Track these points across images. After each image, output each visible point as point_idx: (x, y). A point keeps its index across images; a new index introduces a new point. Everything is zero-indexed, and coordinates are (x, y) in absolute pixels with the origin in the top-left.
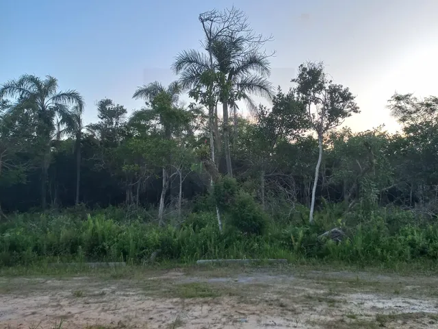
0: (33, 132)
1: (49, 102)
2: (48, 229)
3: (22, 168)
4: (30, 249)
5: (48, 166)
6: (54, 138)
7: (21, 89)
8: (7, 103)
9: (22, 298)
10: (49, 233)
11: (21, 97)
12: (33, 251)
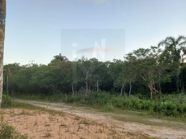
0: (172, 60)
1: (178, 47)
2: (183, 102)
3: (168, 76)
4: (176, 110)
5: (179, 74)
6: (181, 62)
7: (166, 43)
8: (161, 50)
9: (176, 130)
10: (183, 103)
11: (166, 47)
12: (177, 111)
